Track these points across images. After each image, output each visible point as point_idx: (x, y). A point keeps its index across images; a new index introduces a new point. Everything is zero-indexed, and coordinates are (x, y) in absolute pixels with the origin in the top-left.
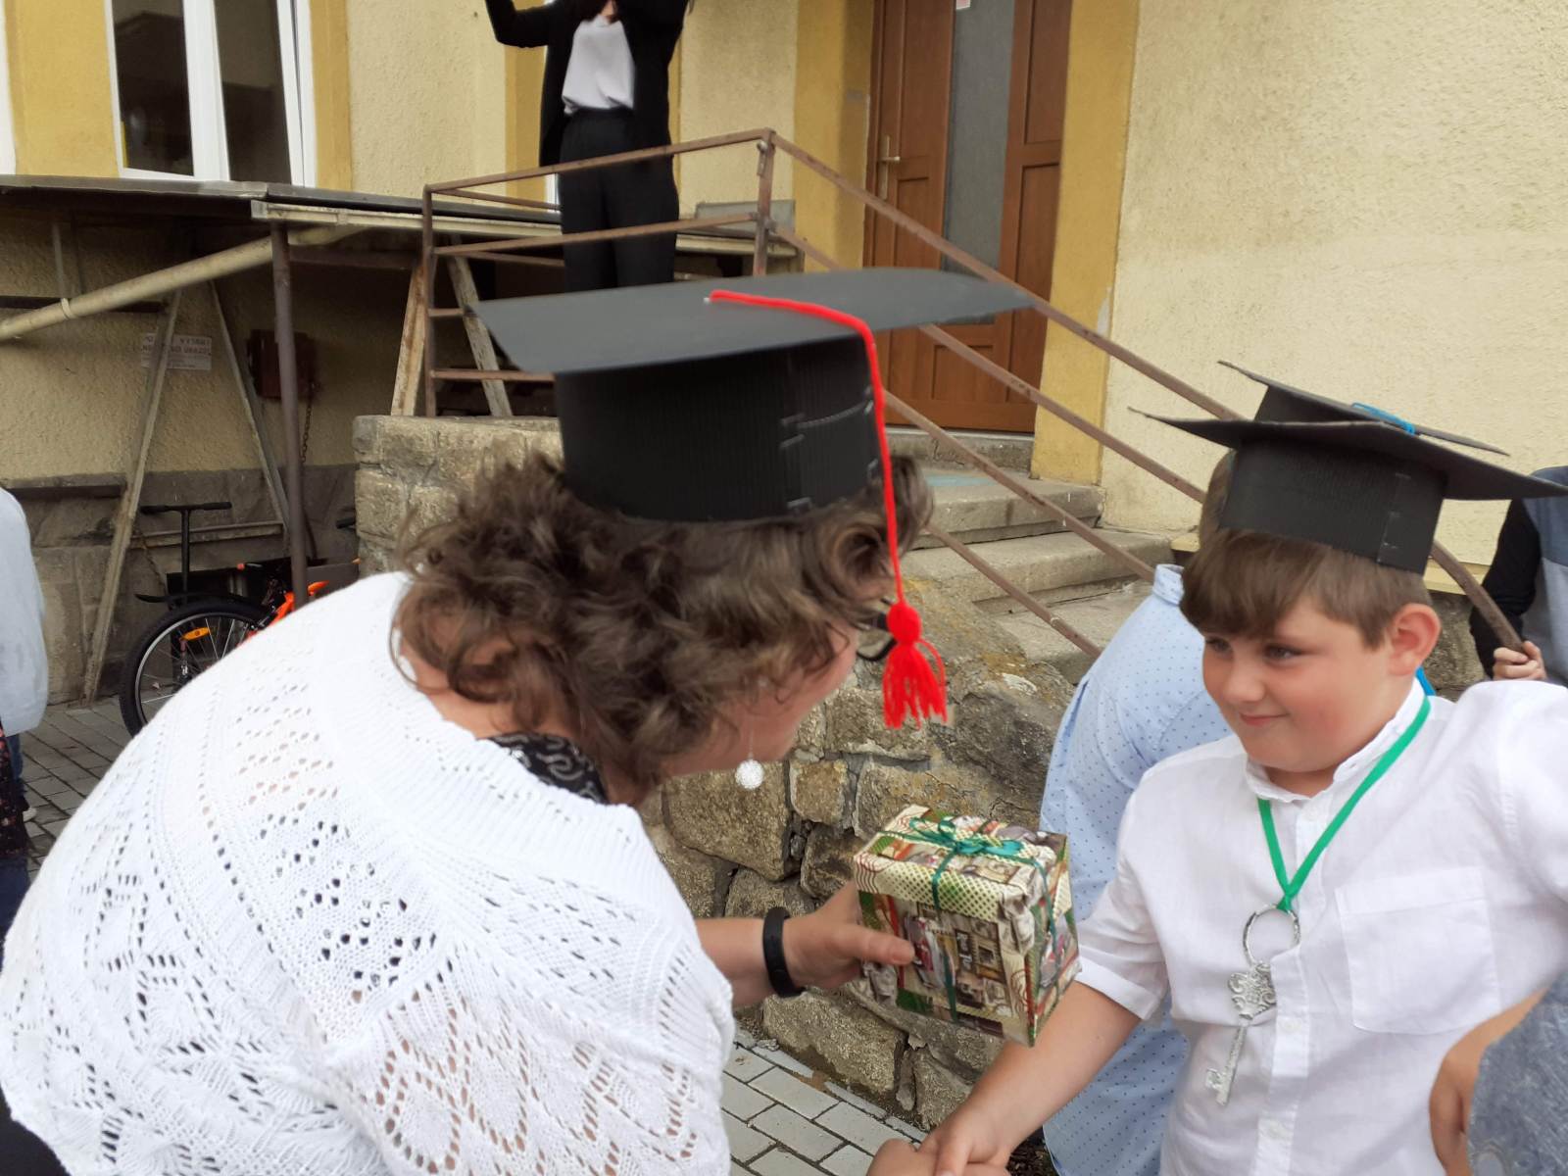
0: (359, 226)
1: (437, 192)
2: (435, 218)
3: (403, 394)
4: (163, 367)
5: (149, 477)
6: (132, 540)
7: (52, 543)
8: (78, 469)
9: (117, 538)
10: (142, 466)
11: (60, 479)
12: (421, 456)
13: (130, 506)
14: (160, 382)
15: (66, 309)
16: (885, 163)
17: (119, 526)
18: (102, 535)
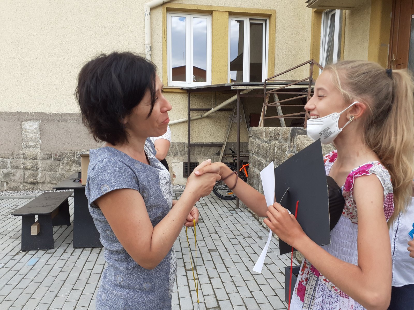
0: (251, 89)
1: (267, 80)
2: (267, 86)
3: (261, 123)
4: (232, 121)
5: (227, 143)
6: (223, 155)
7: (210, 155)
8: (216, 141)
9: (221, 155)
10: (226, 140)
11: (213, 143)
12: (256, 134)
13: (223, 148)
14: (231, 124)
15: (213, 110)
16: (392, 61)
17: (221, 152)
18: (218, 154)
